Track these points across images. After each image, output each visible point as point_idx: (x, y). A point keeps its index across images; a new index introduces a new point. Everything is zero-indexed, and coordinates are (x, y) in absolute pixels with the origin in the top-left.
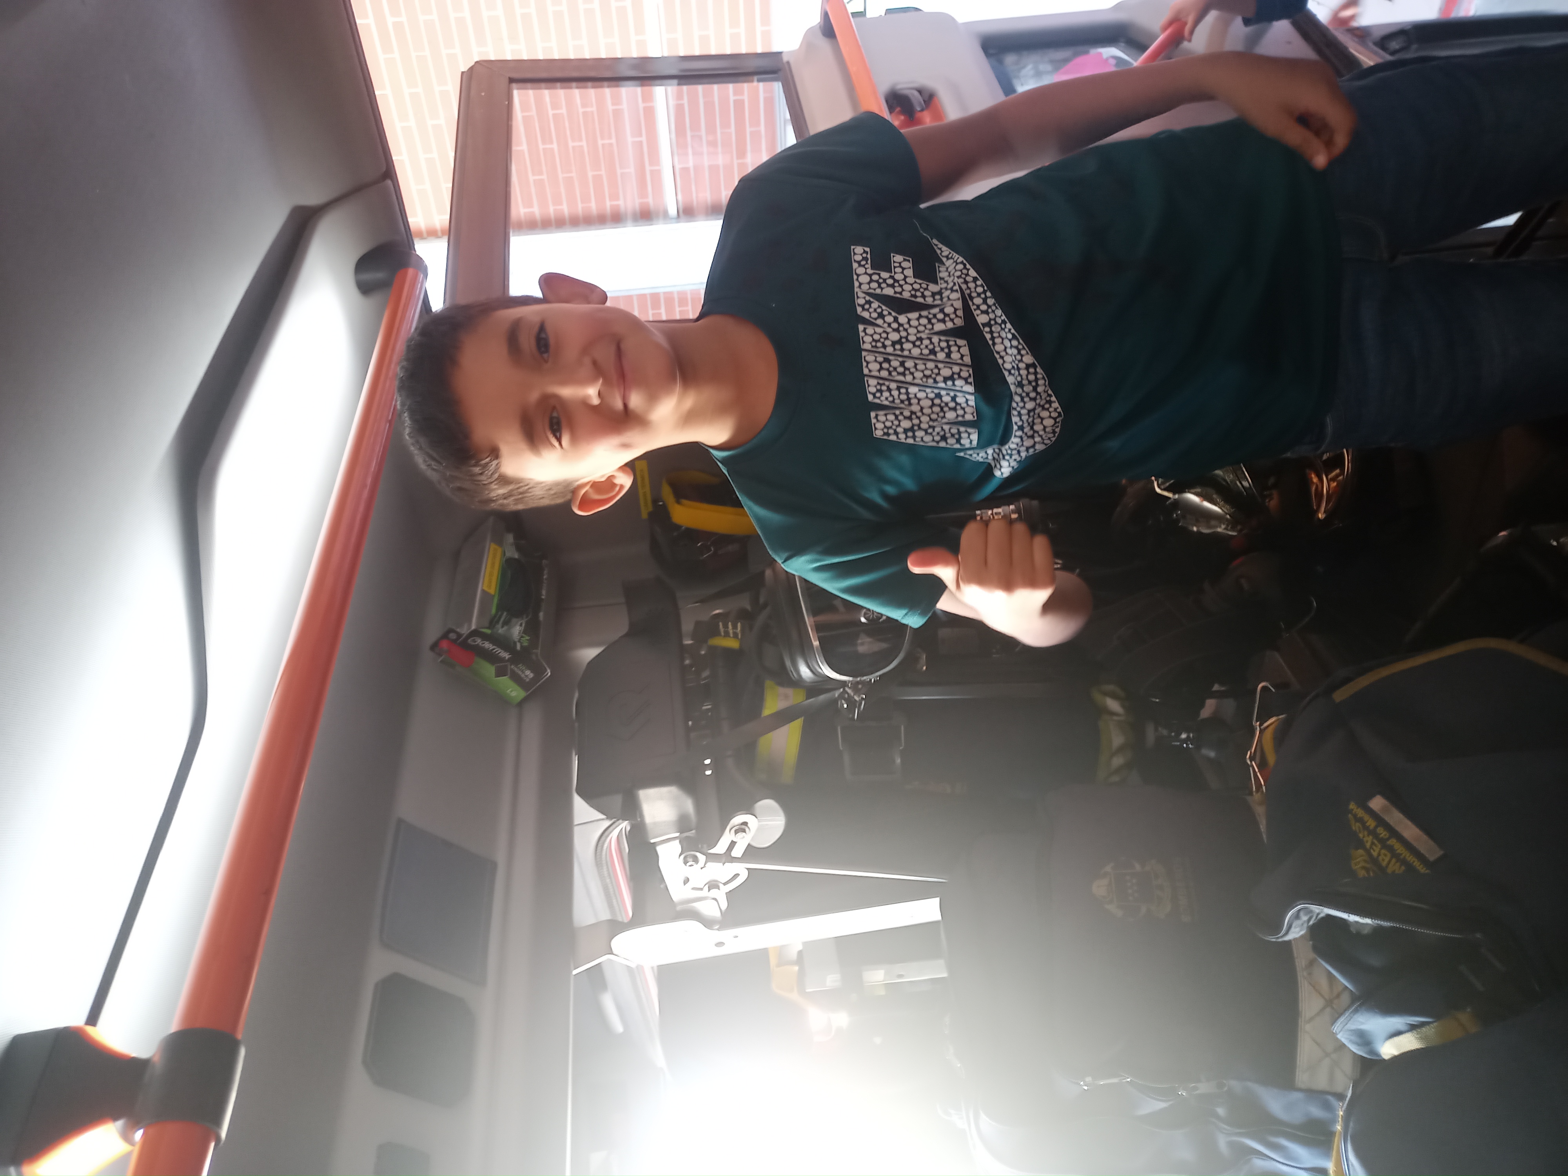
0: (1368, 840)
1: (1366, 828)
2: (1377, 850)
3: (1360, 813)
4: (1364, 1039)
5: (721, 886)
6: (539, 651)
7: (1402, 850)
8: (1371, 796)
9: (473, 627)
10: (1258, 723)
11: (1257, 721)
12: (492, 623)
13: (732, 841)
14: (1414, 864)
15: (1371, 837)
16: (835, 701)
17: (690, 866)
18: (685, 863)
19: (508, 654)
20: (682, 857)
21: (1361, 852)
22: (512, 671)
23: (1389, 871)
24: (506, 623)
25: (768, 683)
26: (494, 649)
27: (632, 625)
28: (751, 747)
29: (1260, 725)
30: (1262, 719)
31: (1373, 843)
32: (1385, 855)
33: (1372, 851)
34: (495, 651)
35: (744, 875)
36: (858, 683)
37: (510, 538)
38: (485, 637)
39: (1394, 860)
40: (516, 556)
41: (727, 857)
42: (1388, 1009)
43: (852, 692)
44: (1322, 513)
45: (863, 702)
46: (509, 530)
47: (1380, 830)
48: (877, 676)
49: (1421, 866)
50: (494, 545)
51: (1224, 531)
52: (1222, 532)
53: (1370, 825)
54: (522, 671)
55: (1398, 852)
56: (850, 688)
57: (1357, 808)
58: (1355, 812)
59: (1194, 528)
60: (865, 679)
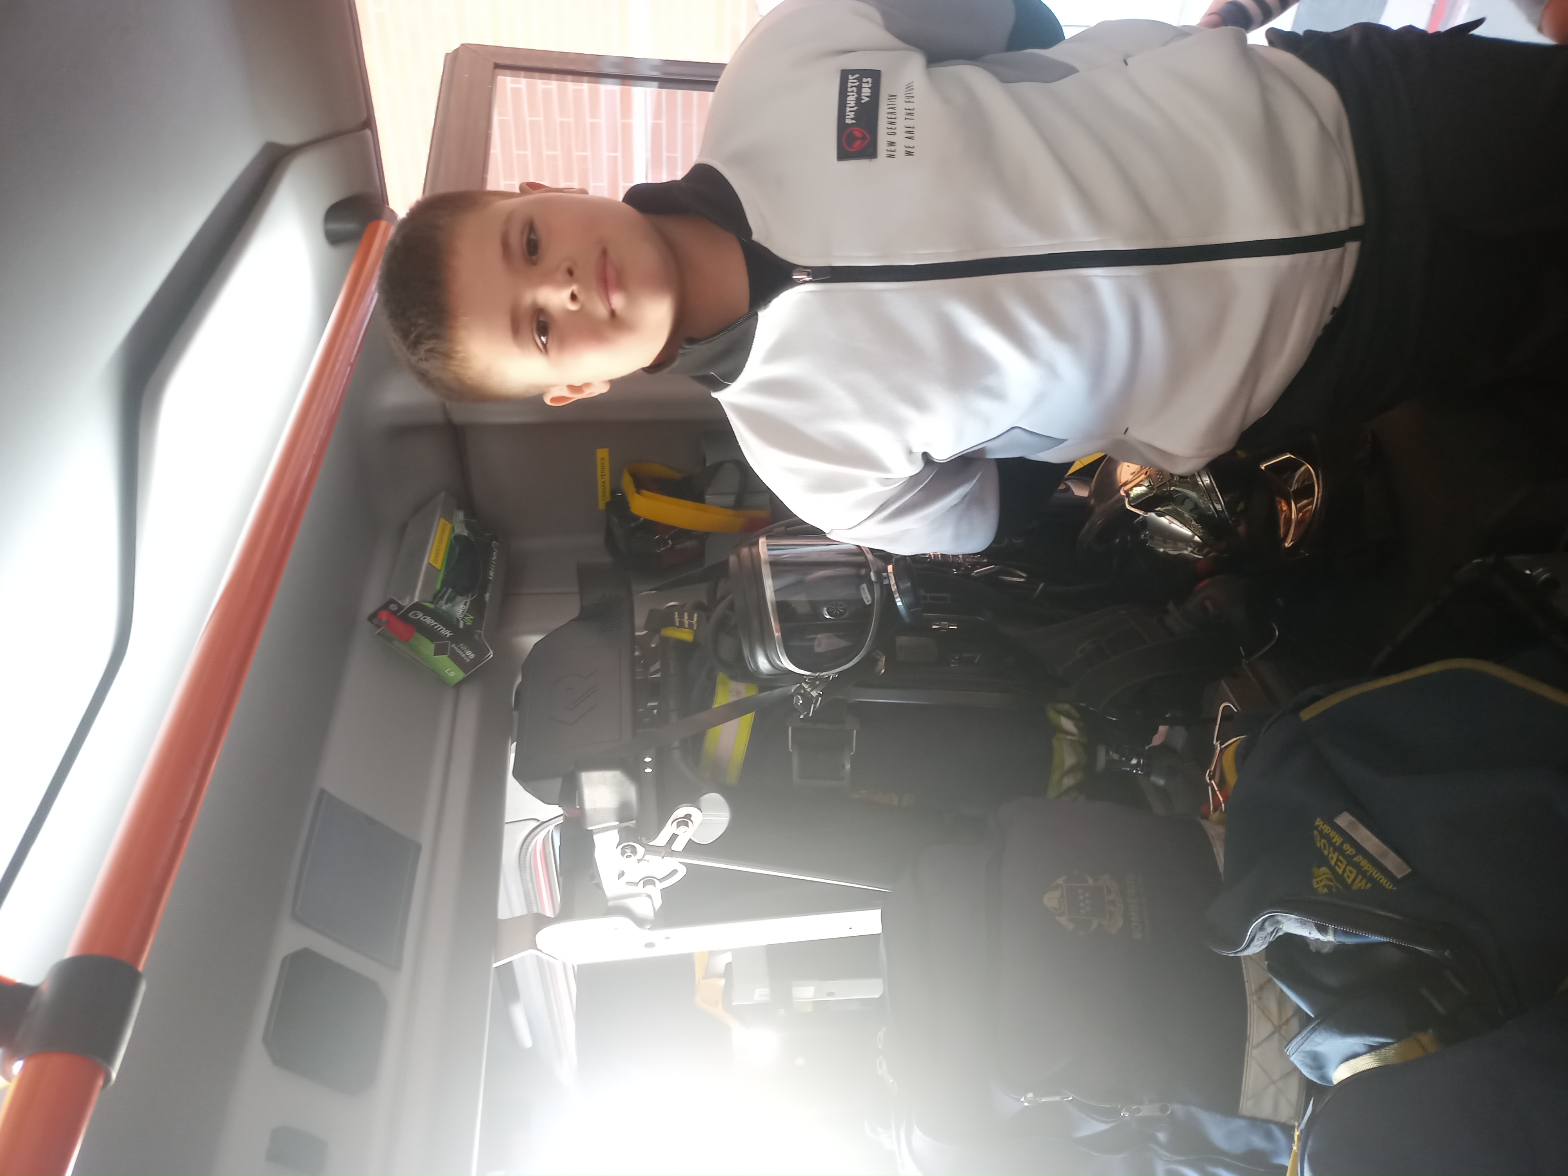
0: (1334, 857)
1: (1331, 843)
2: (1342, 867)
3: (1327, 829)
4: (1318, 1062)
5: (656, 881)
6: (482, 632)
7: (1368, 868)
8: (1339, 813)
9: (416, 600)
10: (1219, 742)
11: (1217, 741)
12: (436, 598)
13: (674, 833)
14: (1381, 881)
15: (1336, 854)
16: (792, 696)
17: (627, 857)
18: (623, 853)
19: (450, 632)
20: (621, 847)
21: (1324, 869)
22: (453, 650)
23: (1355, 887)
24: (451, 600)
25: (721, 676)
26: (436, 625)
27: (583, 609)
28: (698, 739)
29: (1221, 744)
30: (1222, 739)
31: (1338, 860)
32: (1351, 872)
33: (1337, 867)
34: (436, 627)
35: (682, 871)
36: (816, 678)
37: (460, 515)
38: (427, 612)
39: (1360, 877)
40: (465, 533)
41: (668, 850)
42: (1347, 1029)
43: (809, 687)
44: (1290, 540)
45: (820, 699)
46: (459, 508)
47: (1346, 846)
48: (836, 673)
49: (1389, 883)
50: (442, 521)
51: (1191, 554)
52: (1188, 554)
53: (1336, 842)
54: (463, 651)
55: (1364, 869)
56: (807, 683)
57: (1323, 824)
58: (1322, 829)
59: (1160, 548)
60: (823, 676)
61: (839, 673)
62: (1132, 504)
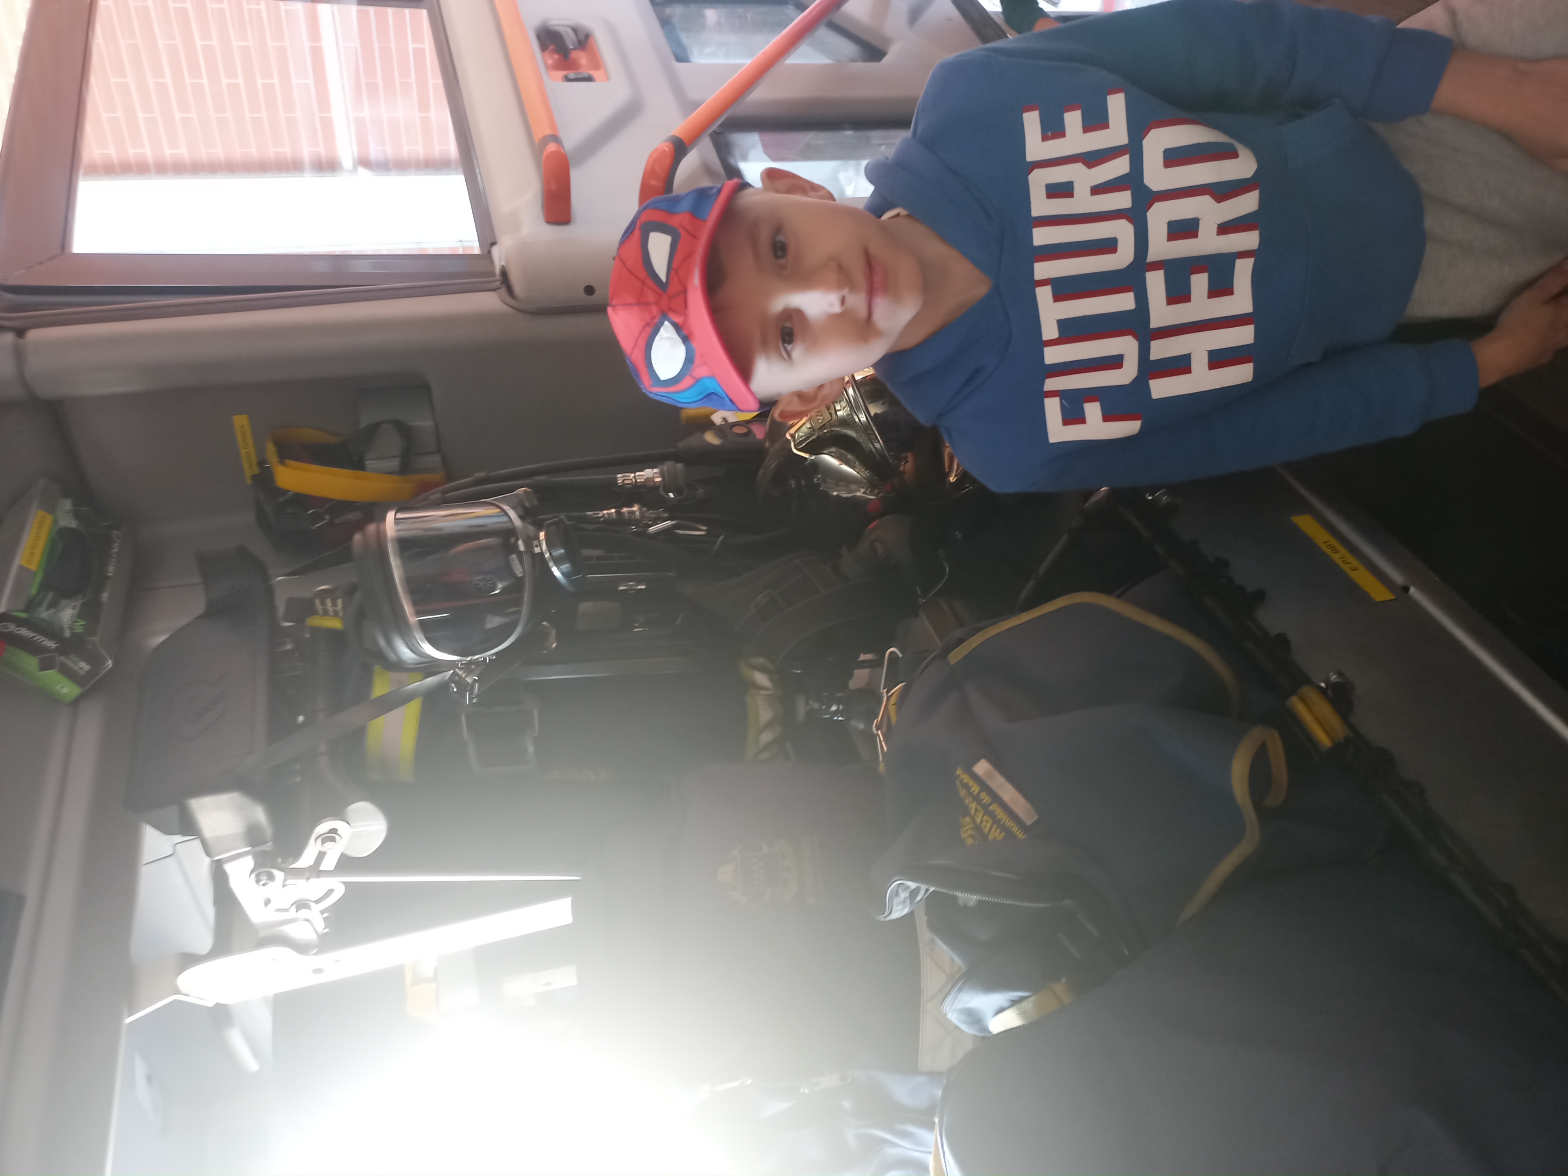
0: (973, 806)
1: (970, 794)
2: (980, 816)
3: (966, 778)
4: (974, 1018)
5: (311, 903)
6: (96, 639)
7: (1002, 816)
8: (977, 760)
10: (886, 690)
11: (884, 689)
12: (31, 605)
13: (320, 852)
14: (1013, 829)
15: (974, 804)
16: (443, 685)
17: (264, 885)
18: (258, 881)
19: (54, 642)
20: (253, 875)
21: (968, 819)
22: (62, 664)
23: (991, 837)
24: (53, 605)
25: (377, 669)
26: (34, 637)
27: (209, 605)
29: (888, 692)
30: (890, 686)
31: (976, 810)
32: (987, 821)
33: (976, 817)
34: (35, 639)
35: (340, 891)
36: (469, 663)
37: (67, 504)
38: (20, 623)
39: (995, 827)
40: (73, 524)
41: (315, 871)
43: (464, 672)
44: (954, 476)
45: (477, 685)
46: (66, 495)
47: (983, 795)
48: (492, 655)
49: (1019, 831)
50: (41, 513)
51: (863, 495)
52: (861, 496)
53: (974, 791)
54: (75, 663)
55: (998, 817)
56: (460, 669)
57: (963, 774)
58: (962, 778)
59: (833, 492)
60: (478, 659)
61: (496, 654)
62: (798, 448)
